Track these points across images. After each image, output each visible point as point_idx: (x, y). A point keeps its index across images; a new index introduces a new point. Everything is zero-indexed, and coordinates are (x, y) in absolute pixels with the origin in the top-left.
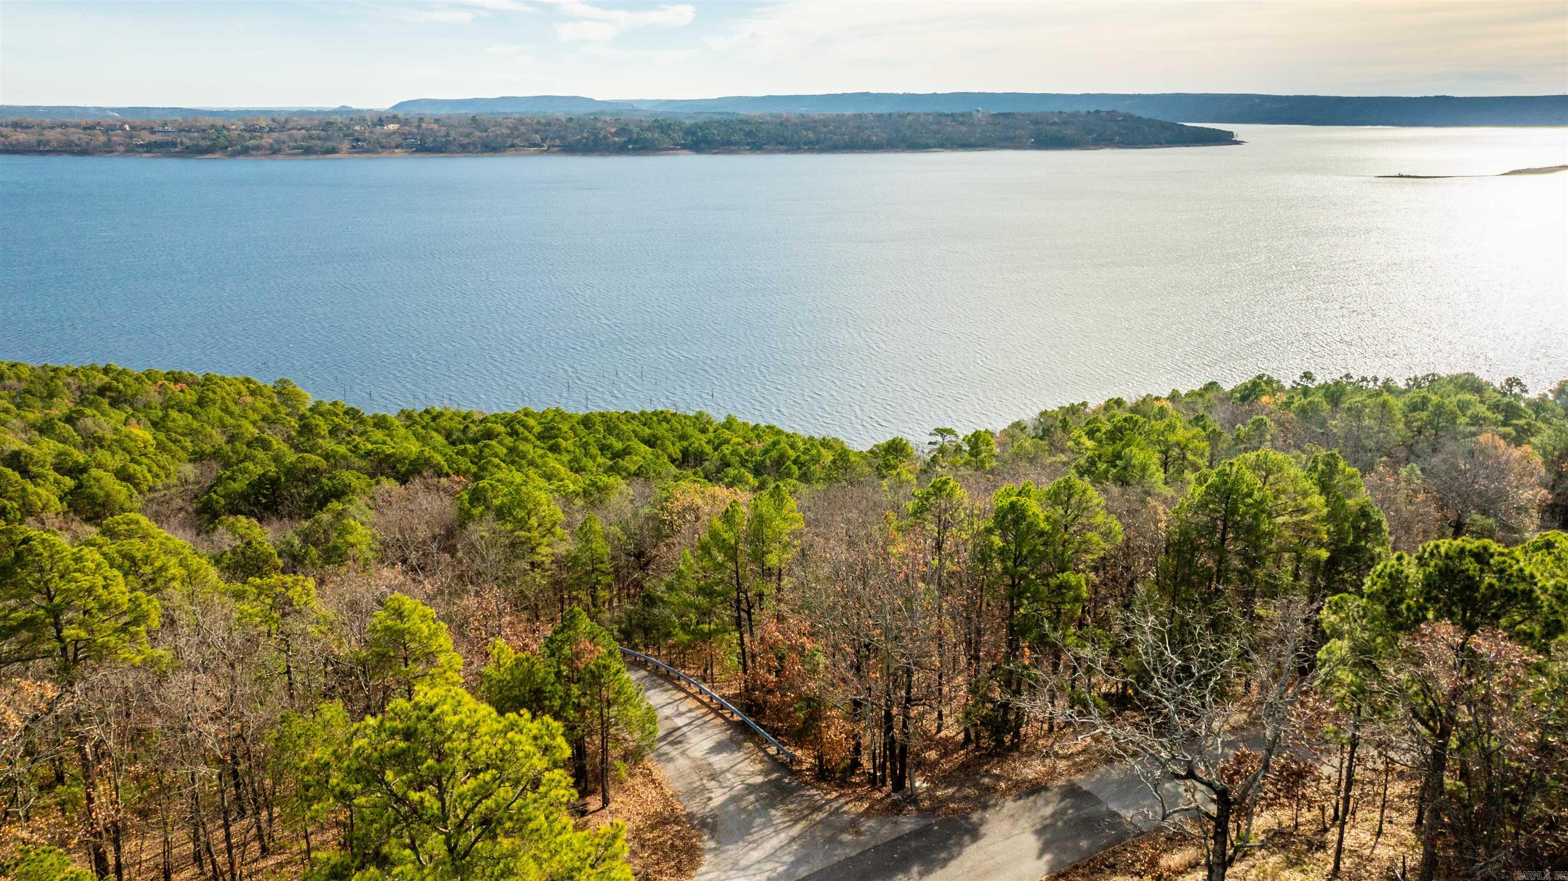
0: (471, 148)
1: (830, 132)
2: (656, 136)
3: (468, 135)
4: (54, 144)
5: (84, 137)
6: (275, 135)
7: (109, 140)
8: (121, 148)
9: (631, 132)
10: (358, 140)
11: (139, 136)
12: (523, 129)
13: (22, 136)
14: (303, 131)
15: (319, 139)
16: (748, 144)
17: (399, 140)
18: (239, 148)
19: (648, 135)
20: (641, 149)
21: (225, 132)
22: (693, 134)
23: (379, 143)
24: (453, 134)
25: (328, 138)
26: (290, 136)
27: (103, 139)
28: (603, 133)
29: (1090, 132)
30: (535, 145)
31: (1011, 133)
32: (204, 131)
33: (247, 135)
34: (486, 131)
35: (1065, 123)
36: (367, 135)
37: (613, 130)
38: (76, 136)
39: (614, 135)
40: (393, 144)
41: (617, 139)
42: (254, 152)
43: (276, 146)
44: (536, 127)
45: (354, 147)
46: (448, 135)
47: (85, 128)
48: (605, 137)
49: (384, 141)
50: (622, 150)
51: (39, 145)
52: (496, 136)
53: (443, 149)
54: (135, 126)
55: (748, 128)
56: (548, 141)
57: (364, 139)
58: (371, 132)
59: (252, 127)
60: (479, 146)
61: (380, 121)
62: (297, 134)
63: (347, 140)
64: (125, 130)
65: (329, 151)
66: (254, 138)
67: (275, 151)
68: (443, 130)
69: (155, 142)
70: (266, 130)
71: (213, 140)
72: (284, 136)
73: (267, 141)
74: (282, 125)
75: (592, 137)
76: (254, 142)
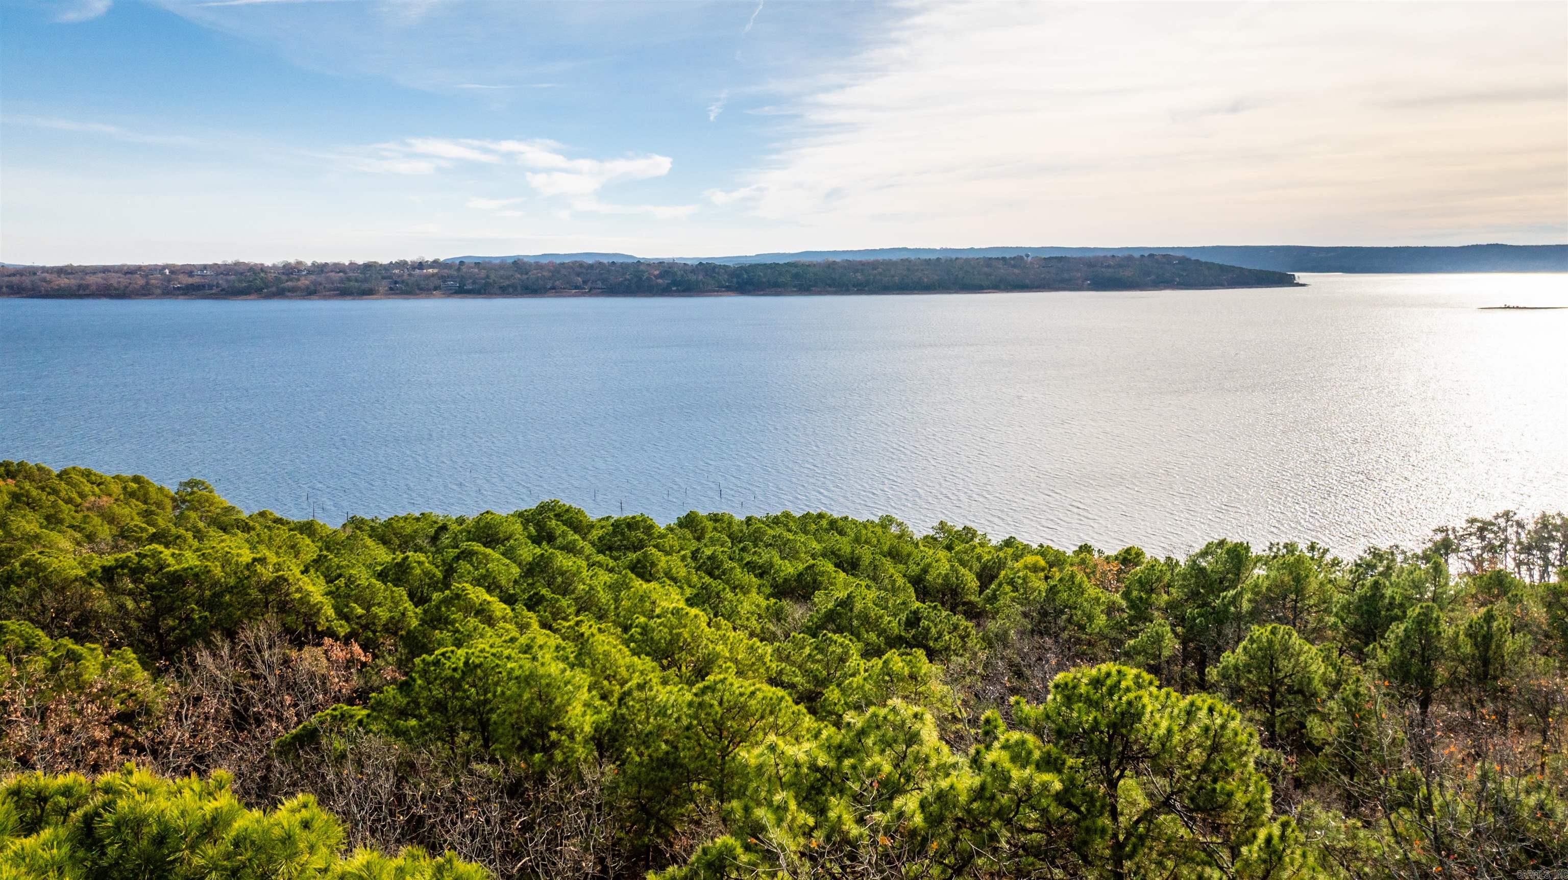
0: (511, 290)
1: (880, 274)
2: (701, 277)
3: (508, 278)
4: (94, 288)
5: (124, 280)
6: (313, 277)
7: (147, 283)
8: (159, 291)
9: (675, 274)
10: (396, 283)
11: (177, 279)
12: (563, 271)
13: (64, 281)
14: (341, 274)
15: (357, 280)
16: (795, 287)
17: (438, 282)
18: (274, 289)
19: (693, 278)
20: (684, 291)
21: (262, 275)
22: (738, 276)
23: (418, 285)
24: (492, 276)
25: (366, 280)
26: (327, 278)
27: (142, 282)
28: (646, 275)
29: (1148, 274)
30: (576, 287)
31: (1066, 276)
32: (241, 274)
33: (284, 277)
34: (527, 274)
35: (1120, 266)
36: (406, 277)
37: (657, 272)
38: (114, 280)
39: (657, 277)
40: (431, 286)
41: (660, 281)
42: (289, 294)
43: (313, 288)
44: (578, 270)
45: (391, 289)
46: (488, 277)
47: (126, 273)
48: (649, 279)
49: (423, 284)
50: (665, 291)
51: (79, 290)
52: (537, 279)
53: (483, 291)
54: (175, 270)
55: (794, 271)
56: (589, 284)
57: (403, 282)
58: (410, 275)
59: (290, 271)
60: (519, 288)
61: (421, 265)
62: (335, 276)
63: (385, 282)
64: (165, 274)
65: (366, 293)
66: (291, 280)
67: (310, 293)
68: (483, 273)
69: (192, 284)
70: (304, 273)
71: (249, 281)
72: (321, 278)
73: (304, 282)
74: (320, 269)
75: (635, 280)
76: (290, 284)
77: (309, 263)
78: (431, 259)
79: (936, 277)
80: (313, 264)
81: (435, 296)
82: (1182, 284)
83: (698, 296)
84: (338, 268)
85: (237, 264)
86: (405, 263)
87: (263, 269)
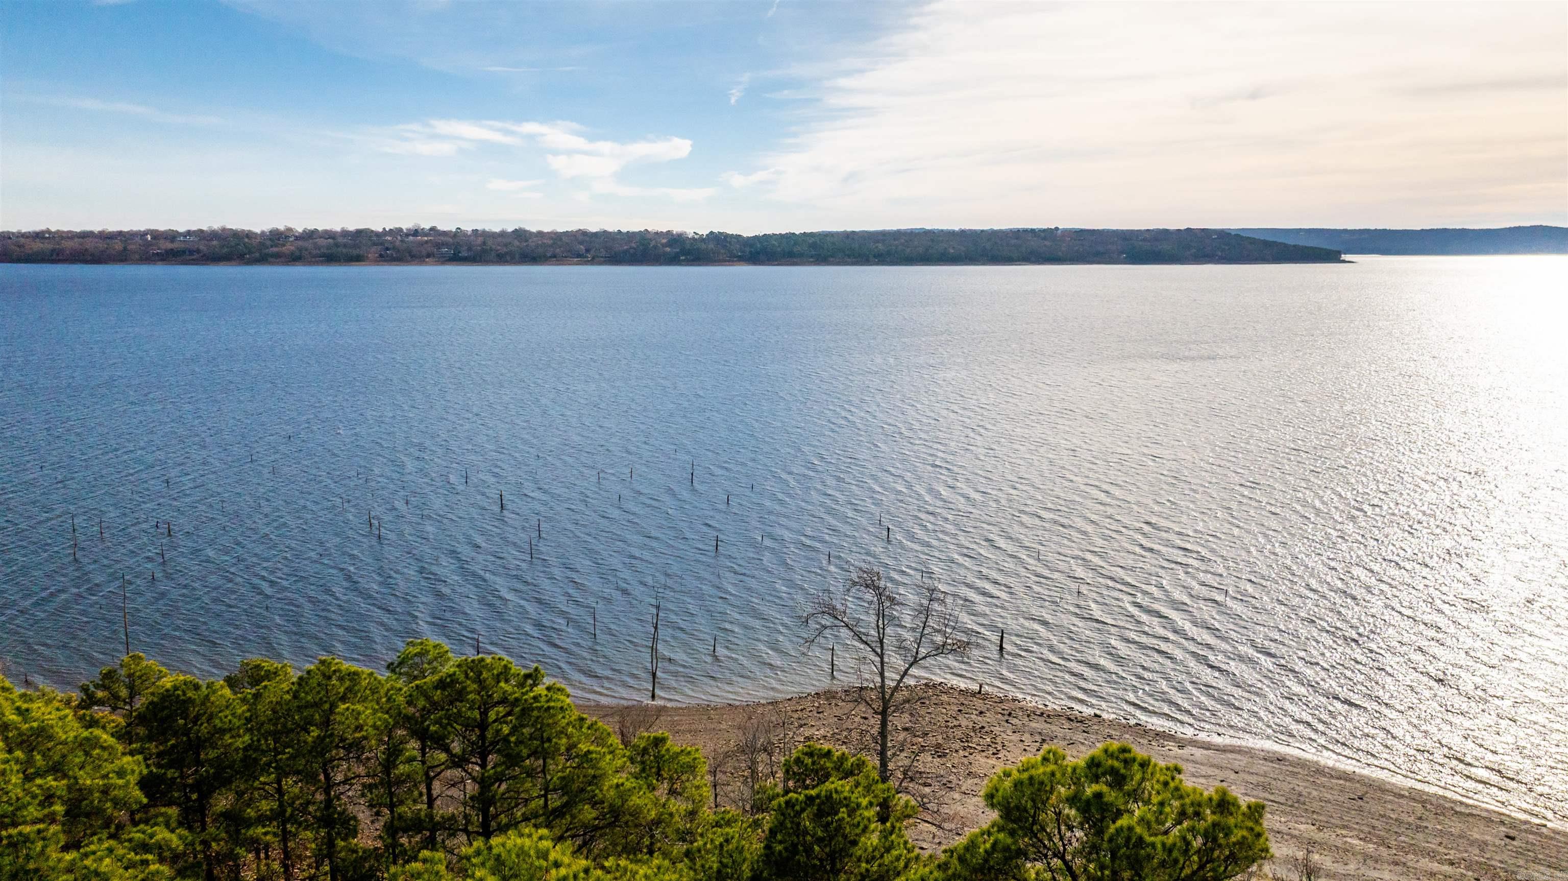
0: (508, 258)
1: (902, 245)
2: (711, 246)
3: (506, 245)
5: (101, 245)
6: (300, 243)
7: (126, 249)
8: (137, 257)
9: (684, 243)
10: (387, 249)
11: (157, 245)
12: (565, 239)
13: (37, 246)
14: (330, 240)
15: (345, 247)
16: (811, 257)
17: (430, 248)
18: (257, 255)
19: (703, 246)
20: (693, 260)
21: (246, 240)
22: (751, 246)
23: (410, 252)
24: (490, 243)
25: (355, 246)
26: (315, 244)
27: (120, 247)
28: (653, 243)
29: (1188, 247)
30: (579, 256)
31: (1101, 248)
32: (225, 239)
33: (269, 243)
34: (527, 241)
35: (1156, 240)
36: (398, 243)
37: (664, 241)
38: (89, 244)
39: (664, 245)
40: (424, 253)
41: (668, 249)
42: (272, 260)
43: (298, 253)
44: (581, 238)
45: (381, 256)
46: (484, 243)
47: (104, 238)
48: (655, 247)
49: (416, 251)
50: (672, 260)
51: (52, 255)
52: (537, 246)
53: (478, 258)
54: (157, 235)
55: (811, 240)
56: (592, 252)
57: (394, 248)
58: (402, 241)
59: (277, 237)
60: (517, 256)
61: (416, 232)
62: (322, 242)
63: (374, 249)
64: (147, 239)
65: (357, 259)
66: (276, 246)
67: (295, 259)
68: (480, 240)
69: (172, 250)
70: (291, 239)
71: (232, 247)
72: (308, 244)
73: (289, 248)
74: (310, 235)
75: (641, 248)
76: (275, 250)
77: (300, 230)
78: (427, 227)
79: (963, 249)
80: (304, 231)
81: (427, 264)
82: (1224, 259)
83: (707, 265)
84: (329, 235)
85: (224, 230)
86: (400, 230)
87: (249, 235)
